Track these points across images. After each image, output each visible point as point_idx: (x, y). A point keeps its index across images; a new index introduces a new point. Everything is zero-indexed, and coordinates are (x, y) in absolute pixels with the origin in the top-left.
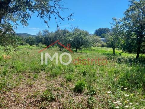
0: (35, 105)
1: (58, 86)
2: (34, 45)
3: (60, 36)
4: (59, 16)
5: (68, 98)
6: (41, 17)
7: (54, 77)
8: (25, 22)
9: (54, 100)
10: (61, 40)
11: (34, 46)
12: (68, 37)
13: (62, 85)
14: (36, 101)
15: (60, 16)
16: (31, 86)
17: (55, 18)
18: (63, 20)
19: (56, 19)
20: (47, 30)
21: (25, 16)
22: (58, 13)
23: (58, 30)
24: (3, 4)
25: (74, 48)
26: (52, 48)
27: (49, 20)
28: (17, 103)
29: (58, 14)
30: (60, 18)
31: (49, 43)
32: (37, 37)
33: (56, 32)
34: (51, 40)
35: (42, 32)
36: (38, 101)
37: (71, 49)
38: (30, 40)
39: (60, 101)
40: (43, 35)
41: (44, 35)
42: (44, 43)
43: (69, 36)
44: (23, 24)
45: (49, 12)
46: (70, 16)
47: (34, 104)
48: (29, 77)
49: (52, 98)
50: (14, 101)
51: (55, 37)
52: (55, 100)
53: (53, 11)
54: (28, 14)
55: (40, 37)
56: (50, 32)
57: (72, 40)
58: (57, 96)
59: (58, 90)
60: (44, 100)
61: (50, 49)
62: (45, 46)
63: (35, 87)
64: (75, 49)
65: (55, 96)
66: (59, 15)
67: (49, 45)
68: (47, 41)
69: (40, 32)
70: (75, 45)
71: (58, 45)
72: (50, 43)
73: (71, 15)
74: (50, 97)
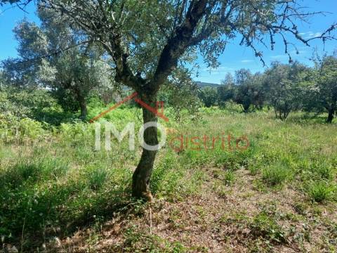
0: (239, 242)
1: (290, 211)
2: (214, 105)
3: (279, 80)
4: (296, 36)
5: (322, 247)
6: (249, 44)
7: (274, 184)
8: (214, 60)
9: (283, 242)
10: (283, 91)
11: (215, 107)
12: (305, 83)
13: (298, 210)
14: (240, 233)
15: (299, 34)
16: (222, 196)
17: (285, 41)
18: (308, 43)
19: (286, 44)
20: (246, 69)
21: (214, 47)
22: (295, 28)
23: (275, 67)
24: (183, 33)
25: (322, 111)
26: (257, 112)
27: (272, 49)
28: (202, 228)
29: (295, 31)
30: (301, 39)
31: (249, 100)
32: (221, 88)
33: (269, 73)
34: (256, 93)
35: (233, 74)
36: (245, 234)
37: (312, 114)
38: (206, 96)
39: (300, 248)
40: (236, 81)
41: (238, 81)
42: (239, 102)
43: (306, 79)
44: (209, 65)
45: (271, 31)
46: (329, 30)
47: (236, 238)
48: (216, 176)
49: (277, 235)
50: (196, 222)
51: (266, 84)
52: (288, 243)
53: (280, 27)
54: (221, 43)
55: (229, 88)
56: (253, 73)
57: (318, 89)
58: (292, 234)
59: (289, 219)
60: (259, 235)
61: (253, 114)
62: (240, 107)
63: (232, 201)
64: (326, 115)
65: (287, 234)
66: (296, 34)
67: (249, 106)
68: (245, 94)
69: (228, 77)
70: (325, 104)
71: (274, 103)
72: (251, 99)
73: (333, 28)
74: (273, 231)
